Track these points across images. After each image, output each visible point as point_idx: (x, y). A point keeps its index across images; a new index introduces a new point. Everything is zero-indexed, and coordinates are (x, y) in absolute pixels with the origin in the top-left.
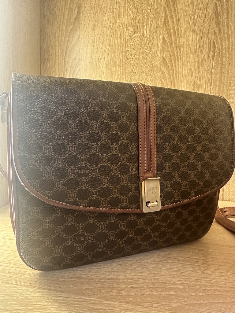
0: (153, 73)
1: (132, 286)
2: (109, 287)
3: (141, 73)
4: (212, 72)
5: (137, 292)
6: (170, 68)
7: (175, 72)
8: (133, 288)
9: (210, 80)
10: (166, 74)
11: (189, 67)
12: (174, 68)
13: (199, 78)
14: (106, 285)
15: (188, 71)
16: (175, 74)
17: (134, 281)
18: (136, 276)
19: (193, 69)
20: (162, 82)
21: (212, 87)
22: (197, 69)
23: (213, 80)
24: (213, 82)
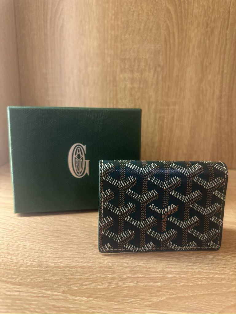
0: (155, 12)
1: (109, 276)
2: (79, 277)
3: (140, 12)
4: (229, 11)
5: (113, 284)
6: (177, 6)
7: (183, 10)
8: (110, 278)
9: (227, 22)
10: (173, 12)
11: (201, 4)
12: (183, 5)
13: (213, 18)
14: (77, 275)
15: (199, 9)
16: (183, 14)
17: (113, 270)
18: (116, 264)
19: (206, 7)
20: (167, 25)
21: (228, 32)
22: (211, 7)
23: (230, 22)
24: (229, 25)
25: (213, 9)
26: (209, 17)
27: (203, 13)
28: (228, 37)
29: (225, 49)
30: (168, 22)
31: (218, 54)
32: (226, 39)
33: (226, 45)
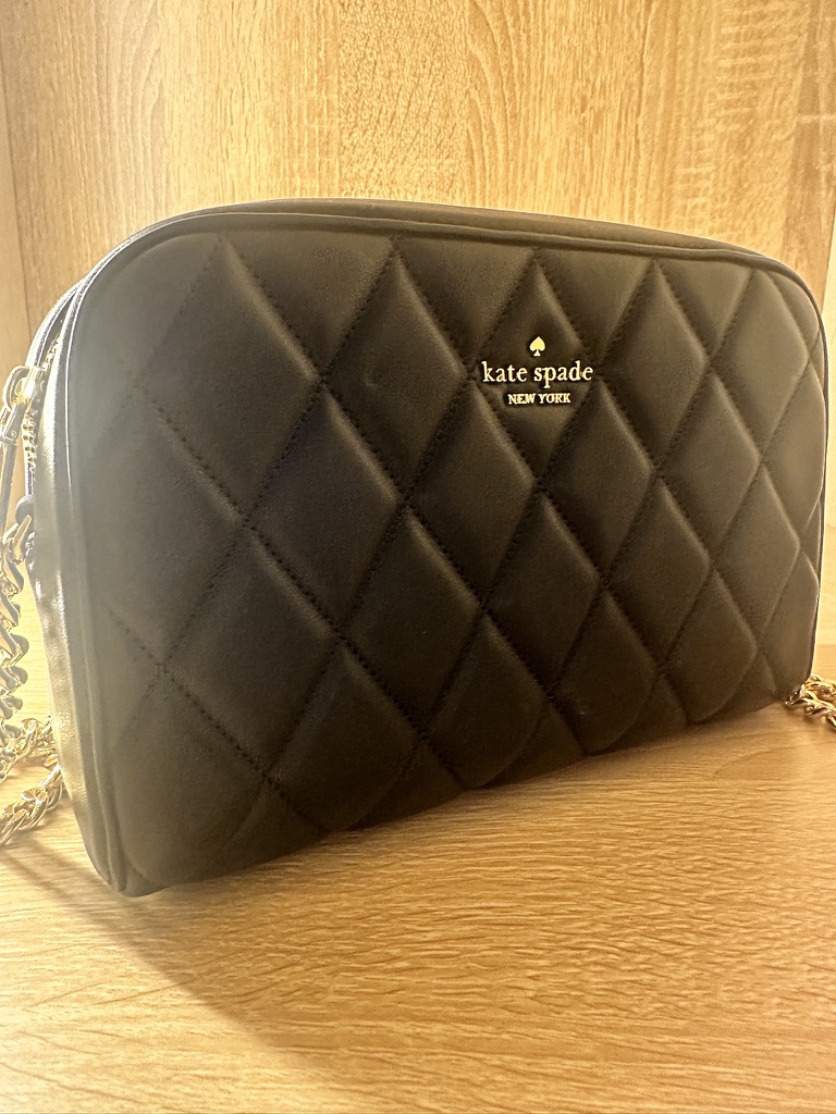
25: (599, 56)
26: (588, 80)
27: (571, 68)
28: (641, 136)
29: (635, 171)
30: (474, 94)
31: (618, 182)
32: (637, 142)
33: (638, 156)
